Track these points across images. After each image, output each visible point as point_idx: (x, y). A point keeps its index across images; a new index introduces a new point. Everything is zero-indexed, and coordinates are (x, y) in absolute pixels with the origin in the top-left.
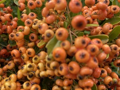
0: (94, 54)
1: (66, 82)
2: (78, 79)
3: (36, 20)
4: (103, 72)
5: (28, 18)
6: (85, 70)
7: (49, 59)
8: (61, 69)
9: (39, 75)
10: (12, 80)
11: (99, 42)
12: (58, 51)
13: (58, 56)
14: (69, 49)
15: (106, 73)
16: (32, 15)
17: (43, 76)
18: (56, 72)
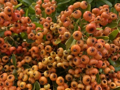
0: (100, 49)
1: (77, 71)
2: (87, 67)
3: (52, 23)
4: (104, 64)
5: (46, 21)
6: (93, 61)
7: (66, 53)
8: (75, 60)
9: (56, 65)
10: (35, 69)
11: (103, 42)
12: (75, 47)
13: (75, 50)
14: (83, 46)
15: (106, 65)
16: (49, 19)
17: (60, 66)
18: (70, 63)
